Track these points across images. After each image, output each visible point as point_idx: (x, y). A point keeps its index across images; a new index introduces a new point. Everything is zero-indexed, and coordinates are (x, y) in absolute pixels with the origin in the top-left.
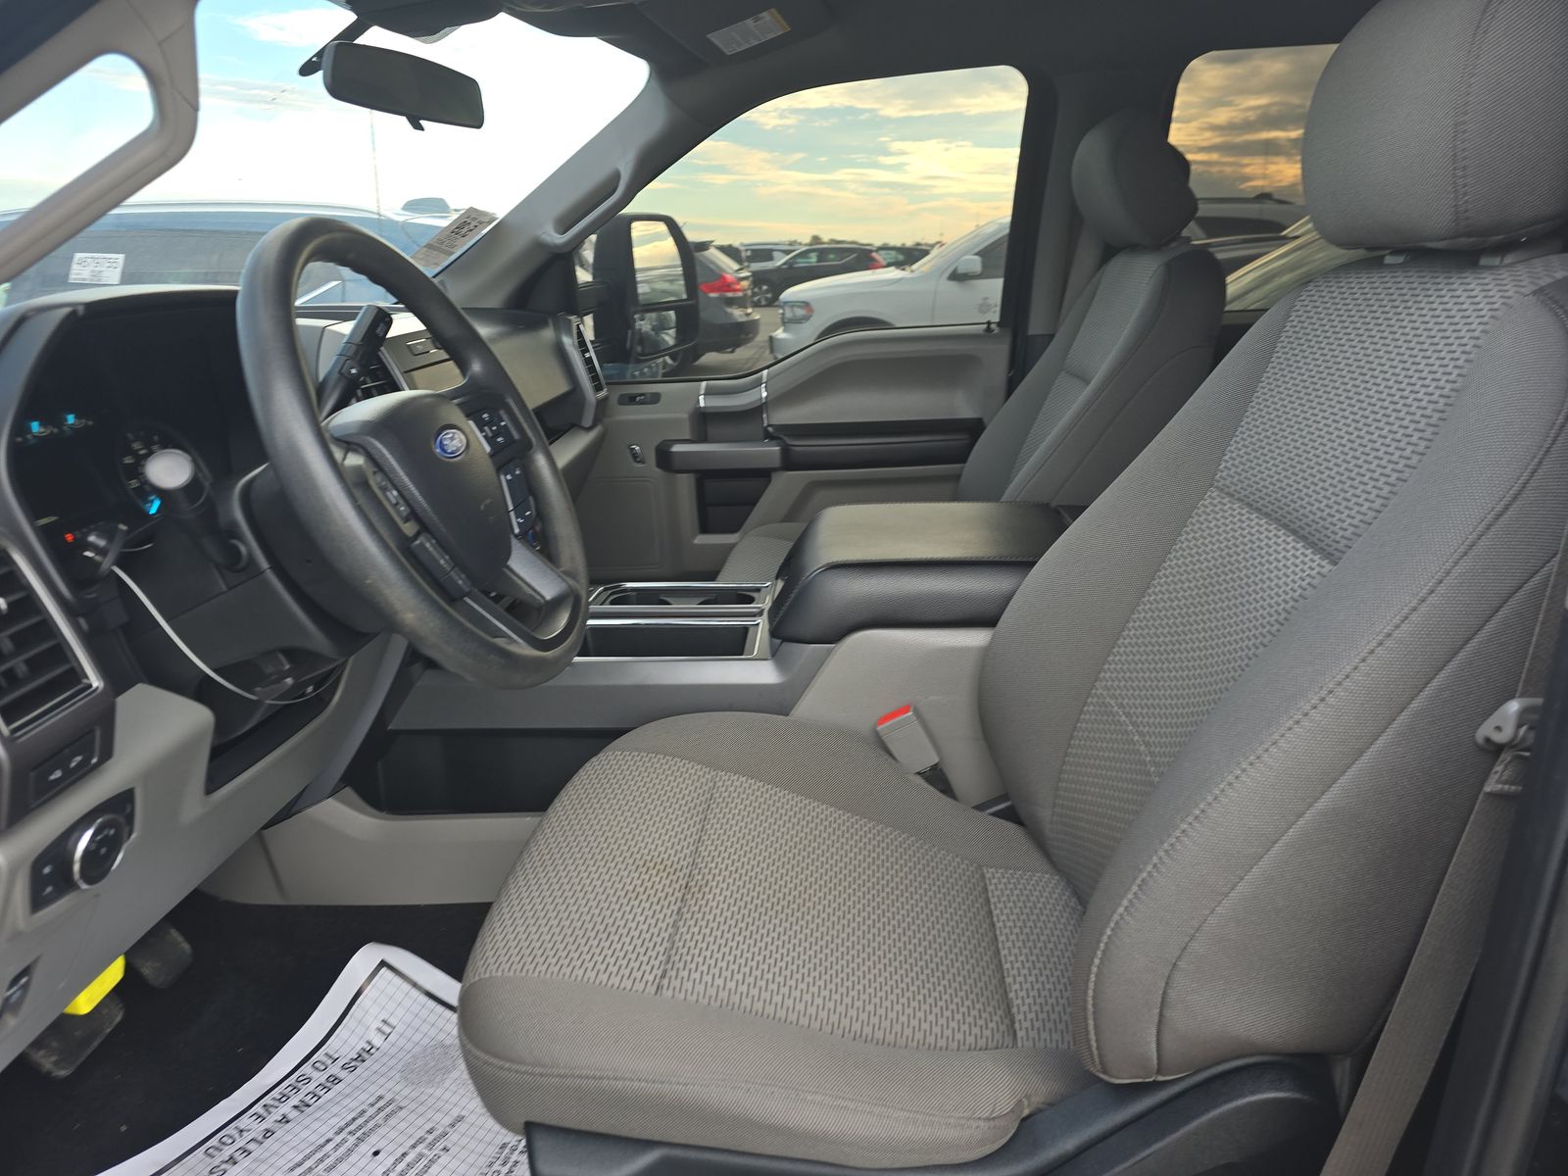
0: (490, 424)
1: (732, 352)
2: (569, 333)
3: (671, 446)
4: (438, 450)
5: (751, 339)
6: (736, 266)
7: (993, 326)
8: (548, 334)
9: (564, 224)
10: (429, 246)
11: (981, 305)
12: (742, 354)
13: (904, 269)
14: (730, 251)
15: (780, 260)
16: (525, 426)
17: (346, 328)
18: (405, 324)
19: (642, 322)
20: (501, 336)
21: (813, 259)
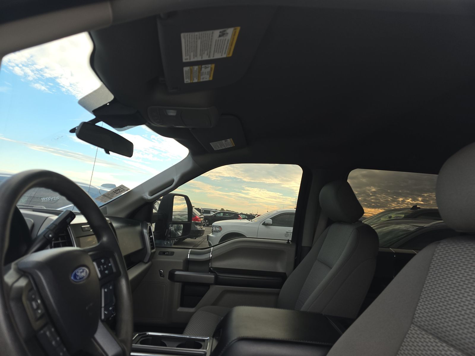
0: (103, 264)
1: (195, 239)
2: (146, 228)
3: (175, 272)
4: (72, 278)
5: (202, 235)
6: (200, 214)
7: (290, 241)
8: (139, 228)
9: (152, 193)
10: (104, 195)
11: (286, 234)
12: (198, 239)
13: (249, 220)
14: (198, 210)
15: (212, 214)
16: (120, 266)
17: (55, 217)
18: (80, 219)
19: (172, 227)
20: (122, 227)
21: (222, 215)
